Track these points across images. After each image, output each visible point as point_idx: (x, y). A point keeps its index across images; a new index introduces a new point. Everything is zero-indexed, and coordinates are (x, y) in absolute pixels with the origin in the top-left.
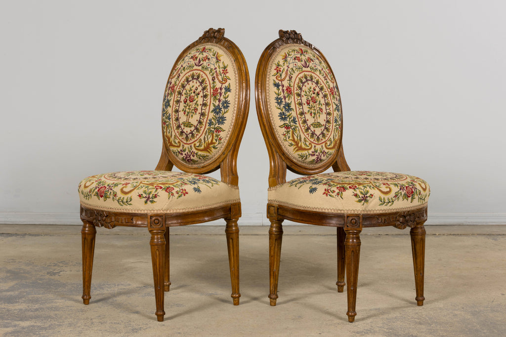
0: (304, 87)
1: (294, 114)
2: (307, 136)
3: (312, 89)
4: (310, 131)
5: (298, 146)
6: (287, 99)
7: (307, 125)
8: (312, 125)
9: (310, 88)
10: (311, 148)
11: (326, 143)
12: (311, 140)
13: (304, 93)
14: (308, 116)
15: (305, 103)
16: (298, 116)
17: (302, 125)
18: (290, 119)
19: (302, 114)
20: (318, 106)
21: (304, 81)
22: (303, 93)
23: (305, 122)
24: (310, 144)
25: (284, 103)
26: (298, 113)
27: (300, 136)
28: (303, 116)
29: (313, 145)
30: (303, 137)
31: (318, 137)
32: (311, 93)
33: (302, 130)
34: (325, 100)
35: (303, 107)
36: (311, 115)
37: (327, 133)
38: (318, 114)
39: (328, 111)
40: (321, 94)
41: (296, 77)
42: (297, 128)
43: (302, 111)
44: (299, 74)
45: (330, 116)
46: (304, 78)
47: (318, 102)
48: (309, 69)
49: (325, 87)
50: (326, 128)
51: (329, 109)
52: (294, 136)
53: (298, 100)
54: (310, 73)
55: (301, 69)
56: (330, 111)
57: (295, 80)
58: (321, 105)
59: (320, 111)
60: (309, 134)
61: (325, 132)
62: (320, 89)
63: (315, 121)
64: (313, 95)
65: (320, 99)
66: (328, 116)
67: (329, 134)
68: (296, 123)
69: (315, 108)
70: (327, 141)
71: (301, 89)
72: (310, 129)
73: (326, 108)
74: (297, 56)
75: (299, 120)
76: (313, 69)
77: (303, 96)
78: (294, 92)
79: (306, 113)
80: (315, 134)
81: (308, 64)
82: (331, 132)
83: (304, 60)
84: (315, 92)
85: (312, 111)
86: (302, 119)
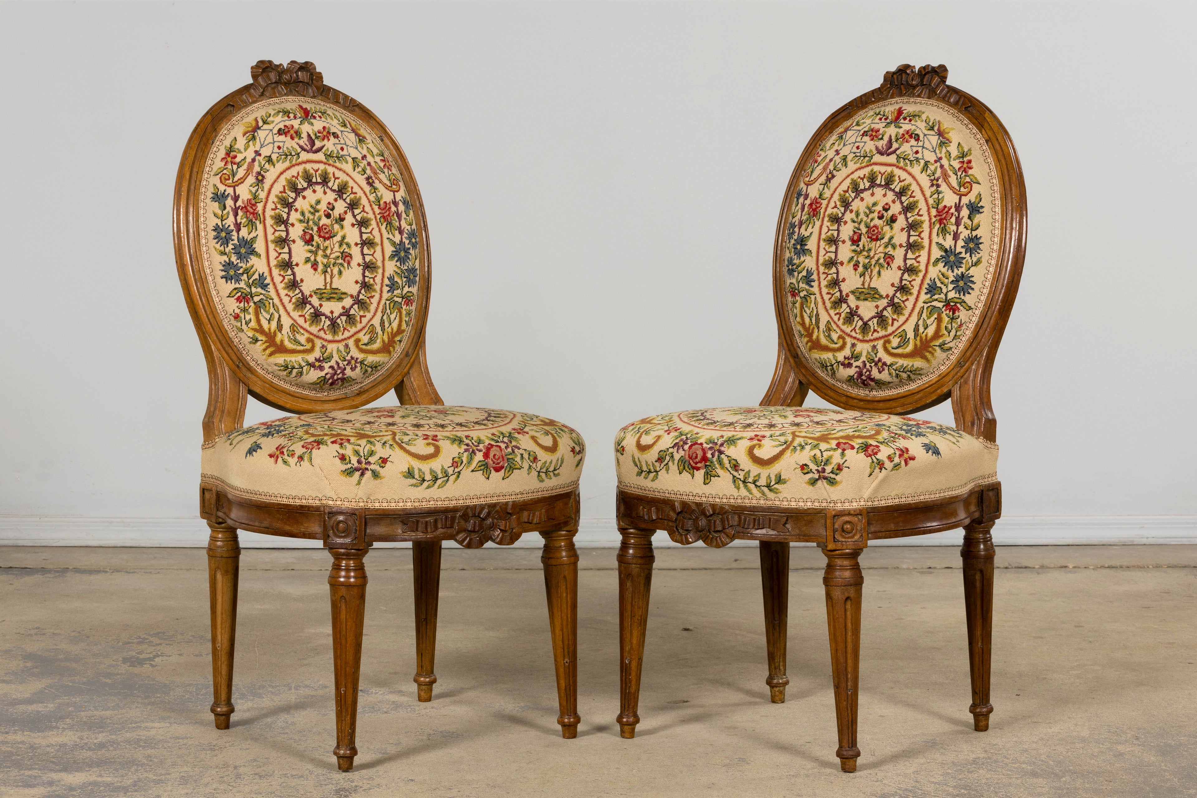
0: (857, 201)
1: (809, 262)
2: (836, 318)
3: (879, 208)
4: (844, 306)
5: (811, 340)
6: (804, 227)
7: (840, 291)
8: (853, 292)
9: (875, 204)
10: (842, 348)
11: (889, 342)
12: (844, 328)
13: (853, 215)
14: (846, 271)
15: (847, 239)
16: (818, 269)
17: (825, 291)
18: (799, 273)
19: (831, 263)
20: (881, 249)
21: (862, 187)
22: (848, 216)
23: (835, 283)
24: (840, 337)
26: (821, 260)
27: (817, 315)
28: (834, 270)
29: (849, 341)
30: (824, 318)
31: (865, 324)
32: (871, 216)
33: (824, 303)
34: (909, 236)
35: (837, 249)
36: (856, 270)
37: (895, 317)
38: (877, 268)
39: (909, 262)
40: (901, 222)
41: (844, 177)
42: (813, 297)
43: (833, 258)
44: (856, 170)
45: (914, 277)
46: (865, 180)
47: (886, 240)
48: (892, 159)
49: (922, 205)
50: (892, 304)
51: (915, 259)
52: (804, 313)
53: (829, 230)
54: (889, 169)
55: (867, 159)
56: (916, 264)
57: (840, 184)
58: (894, 247)
59: (885, 261)
60: (840, 314)
61: (888, 313)
62: (903, 206)
63: (863, 284)
64: (877, 222)
65: (894, 232)
66: (906, 276)
67: (902, 319)
68: (813, 284)
69: (872, 254)
70: (890, 334)
71: (846, 204)
72: (845, 301)
73: (906, 255)
74: (876, 126)
75: (819, 280)
76: (904, 159)
77: (846, 223)
78: (825, 213)
79: (842, 264)
80: (859, 316)
81: (895, 145)
82: (910, 315)
83: (890, 136)
84: (885, 214)
85: (862, 260)
86: (829, 277)
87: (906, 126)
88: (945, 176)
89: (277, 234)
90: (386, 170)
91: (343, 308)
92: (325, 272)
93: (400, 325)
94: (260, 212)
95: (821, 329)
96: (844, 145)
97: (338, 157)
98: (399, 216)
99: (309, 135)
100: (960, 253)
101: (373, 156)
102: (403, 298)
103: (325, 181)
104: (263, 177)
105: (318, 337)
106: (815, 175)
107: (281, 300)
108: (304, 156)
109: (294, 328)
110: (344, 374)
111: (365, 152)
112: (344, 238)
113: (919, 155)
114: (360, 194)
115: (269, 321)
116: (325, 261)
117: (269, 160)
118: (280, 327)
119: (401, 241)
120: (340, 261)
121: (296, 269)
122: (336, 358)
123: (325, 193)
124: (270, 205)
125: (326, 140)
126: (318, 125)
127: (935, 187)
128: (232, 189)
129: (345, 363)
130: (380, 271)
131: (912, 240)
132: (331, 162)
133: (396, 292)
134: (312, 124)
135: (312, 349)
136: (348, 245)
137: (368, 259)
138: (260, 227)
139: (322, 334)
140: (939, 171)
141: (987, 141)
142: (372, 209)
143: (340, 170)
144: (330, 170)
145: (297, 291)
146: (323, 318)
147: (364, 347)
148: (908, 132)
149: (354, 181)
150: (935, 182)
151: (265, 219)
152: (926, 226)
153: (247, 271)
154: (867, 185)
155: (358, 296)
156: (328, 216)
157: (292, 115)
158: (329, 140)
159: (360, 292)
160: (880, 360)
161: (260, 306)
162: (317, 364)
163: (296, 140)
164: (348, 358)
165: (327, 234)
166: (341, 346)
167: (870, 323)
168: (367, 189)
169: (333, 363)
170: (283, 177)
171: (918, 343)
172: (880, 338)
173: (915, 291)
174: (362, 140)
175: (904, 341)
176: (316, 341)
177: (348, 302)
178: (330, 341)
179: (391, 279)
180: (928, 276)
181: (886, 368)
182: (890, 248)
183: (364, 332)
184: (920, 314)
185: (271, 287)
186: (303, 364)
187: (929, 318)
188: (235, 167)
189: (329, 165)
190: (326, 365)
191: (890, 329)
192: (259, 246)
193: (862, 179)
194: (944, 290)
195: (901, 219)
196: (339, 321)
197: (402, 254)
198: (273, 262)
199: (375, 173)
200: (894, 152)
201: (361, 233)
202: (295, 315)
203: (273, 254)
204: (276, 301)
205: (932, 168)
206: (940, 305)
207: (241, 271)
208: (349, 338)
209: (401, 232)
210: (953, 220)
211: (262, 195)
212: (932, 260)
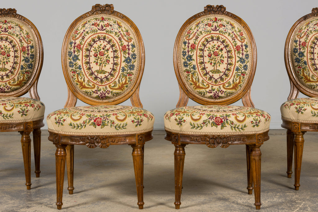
0: (208, 44)
2: (205, 79)
3: (216, 46)
5: (196, 86)
6: (190, 52)
7: (206, 71)
8: (211, 71)
9: (215, 45)
10: (208, 88)
11: (225, 85)
12: (208, 81)
13: (208, 49)
14: (208, 65)
15: (207, 56)
16: (197, 64)
17: (200, 71)
18: (190, 66)
19: (202, 63)
20: (219, 58)
21: (209, 40)
22: (206, 49)
23: (204, 69)
24: (207, 84)
25: (187, 55)
26: (198, 62)
27: (198, 78)
28: (203, 65)
29: (210, 86)
30: (201, 79)
31: (216, 80)
32: (214, 49)
33: (201, 75)
34: (228, 54)
35: (203, 59)
36: (211, 64)
37: (226, 78)
38: (219, 64)
39: (229, 62)
40: (224, 50)
41: (202, 38)
42: (196, 73)
43: (203, 61)
44: (206, 35)
45: (231, 66)
46: (210, 38)
47: (220, 55)
48: (218, 32)
49: (230, 45)
50: (225, 74)
51: (231, 61)
52: (193, 78)
53: (200, 53)
54: (217, 35)
55: (209, 32)
56: (231, 62)
57: (201, 40)
58: (223, 58)
59: (221, 62)
60: (207, 78)
61: (224, 77)
62: (224, 46)
63: (214, 69)
64: (216, 50)
65: (223, 53)
66: (229, 66)
67: (228, 78)
68: (196, 69)
69: (216, 60)
70: (225, 83)
71: (205, 46)
72: (208, 74)
73: (228, 60)
74: (210, 23)
75: (198, 68)
76: (222, 32)
77: (205, 51)
78: (197, 48)
79: (206, 63)
80: (213, 78)
81: (218, 28)
82: (231, 77)
83: (215, 26)
84: (219, 48)
85: (213, 61)
86: (202, 67)
87: (219, 23)
88: (236, 37)
89: (86, 54)
90: (127, 36)
91: (105, 76)
92: (100, 65)
93: (126, 81)
94: (82, 48)
95: (200, 82)
96: (199, 28)
97: (110, 32)
98: (129, 49)
99: (102, 25)
100: (244, 59)
101: (123, 32)
102: (127, 74)
103: (104, 38)
104: (84, 37)
105: (96, 84)
106: (191, 37)
107: (85, 73)
108: (99, 31)
109: (89, 81)
110: (105, 95)
111: (120, 30)
112: (108, 55)
113: (226, 31)
114: (116, 42)
115: (81, 79)
116: (100, 62)
117: (87, 32)
118: (84, 81)
119: (129, 57)
120: (106, 62)
121: (91, 64)
122: (102, 90)
123: (104, 42)
124: (85, 46)
125: (107, 27)
126: (106, 22)
127: (234, 40)
128: (74, 41)
129: (105, 92)
130: (119, 65)
131: (229, 55)
132: (108, 33)
133: (124, 72)
134: (104, 22)
135: (94, 87)
136: (109, 58)
137: (115, 62)
138: (81, 52)
139: (98, 83)
140: (234, 35)
141: (243, 27)
142: (119, 47)
143: (110, 35)
144: (107, 35)
145: (91, 70)
146: (98, 79)
147: (112, 87)
148: (221, 24)
149: (114, 39)
150: (233, 39)
151: (83, 49)
152: (233, 51)
153: (75, 64)
154: (211, 40)
155: (111, 72)
156: (103, 49)
157: (98, 20)
158: (108, 27)
159: (111, 71)
160: (222, 90)
161: (78, 74)
162: (96, 92)
163: (97, 27)
164: (107, 90)
165: (102, 54)
166: (104, 87)
167: (218, 80)
168: (119, 41)
169: (101, 92)
170: (91, 37)
171: (234, 85)
172: (221, 84)
173: (232, 70)
174: (120, 26)
175: (230, 84)
176: (95, 85)
177: (107, 74)
178: (100, 85)
179: (123, 68)
180: (236, 66)
181: (224, 93)
182: (222, 58)
183: (112, 83)
184: (234, 77)
185: (82, 69)
186: (91, 92)
187: (237, 78)
188: (77, 34)
189: (107, 34)
190: (99, 92)
191: (225, 81)
192: (80, 57)
193: (209, 38)
194: (241, 70)
195: (224, 49)
196: (103, 80)
197: (128, 61)
198: (84, 62)
199: (123, 37)
200: (218, 30)
201: (114, 54)
202: (89, 77)
203: (84, 60)
204: (84, 73)
205: (231, 34)
206: (240, 74)
207: (74, 64)
208: (107, 85)
209: (129, 54)
210: (241, 49)
211: (83, 43)
212: (236, 61)
